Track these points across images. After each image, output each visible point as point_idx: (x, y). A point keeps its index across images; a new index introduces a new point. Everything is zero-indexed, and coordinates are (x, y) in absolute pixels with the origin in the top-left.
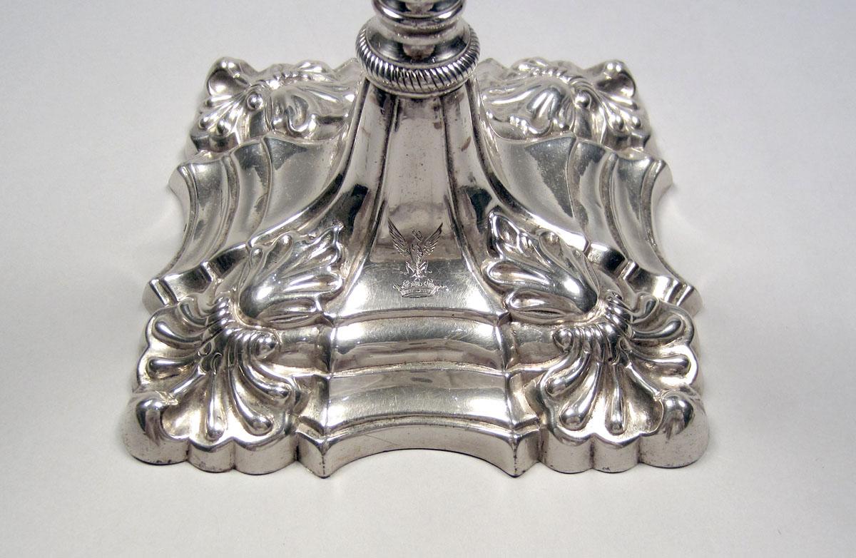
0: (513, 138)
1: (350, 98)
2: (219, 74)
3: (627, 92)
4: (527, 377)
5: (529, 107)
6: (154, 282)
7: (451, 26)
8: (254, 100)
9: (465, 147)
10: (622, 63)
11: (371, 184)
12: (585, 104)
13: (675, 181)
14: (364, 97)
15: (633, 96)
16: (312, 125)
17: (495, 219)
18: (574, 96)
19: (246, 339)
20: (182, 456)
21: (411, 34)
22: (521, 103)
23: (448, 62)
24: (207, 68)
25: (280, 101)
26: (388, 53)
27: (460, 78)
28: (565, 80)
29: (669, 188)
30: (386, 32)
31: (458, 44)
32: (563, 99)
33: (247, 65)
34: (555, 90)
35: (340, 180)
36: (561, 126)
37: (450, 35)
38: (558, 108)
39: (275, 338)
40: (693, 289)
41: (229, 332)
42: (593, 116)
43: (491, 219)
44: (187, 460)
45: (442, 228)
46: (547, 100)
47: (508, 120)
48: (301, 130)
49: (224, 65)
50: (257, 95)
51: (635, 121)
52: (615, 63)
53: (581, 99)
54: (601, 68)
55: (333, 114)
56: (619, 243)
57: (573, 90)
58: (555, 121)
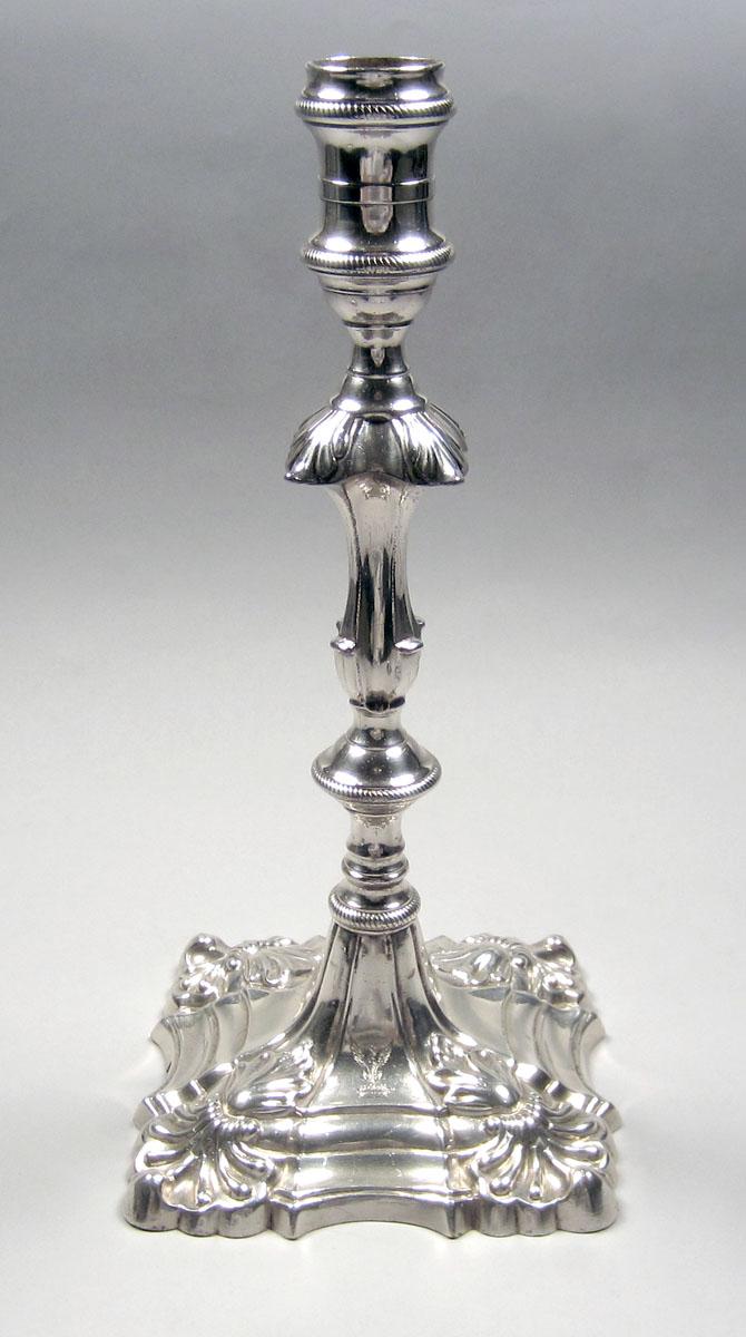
0: (455, 985)
1: (318, 958)
2: (197, 948)
3: (567, 962)
4: (462, 1160)
5: (472, 963)
6: (148, 1101)
7: (397, 884)
8: (233, 963)
9: (411, 976)
10: (561, 938)
11: (341, 998)
12: (521, 966)
13: (608, 1032)
14: (333, 939)
15: (573, 965)
16: (285, 978)
18: (512, 958)
19: (231, 1128)
20: (174, 1224)
21: (369, 888)
22: (465, 960)
23: (395, 910)
24: (187, 942)
25: (258, 960)
26: (354, 903)
27: (405, 921)
28: (504, 946)
29: (601, 1038)
30: (352, 888)
31: (403, 897)
32: (500, 959)
33: (221, 942)
34: (492, 952)
35: (313, 1001)
36: (499, 979)
37: (397, 889)
38: (495, 966)
39: (257, 1126)
40: (611, 1107)
41: (217, 1123)
42: (529, 974)
44: (178, 1229)
46: (484, 960)
47: (450, 972)
48: (274, 982)
49: (201, 940)
50: (236, 959)
51: (571, 983)
52: (555, 938)
53: (519, 961)
54: (544, 942)
55: (304, 968)
56: (545, 1067)
57: (511, 953)
58: (492, 975)
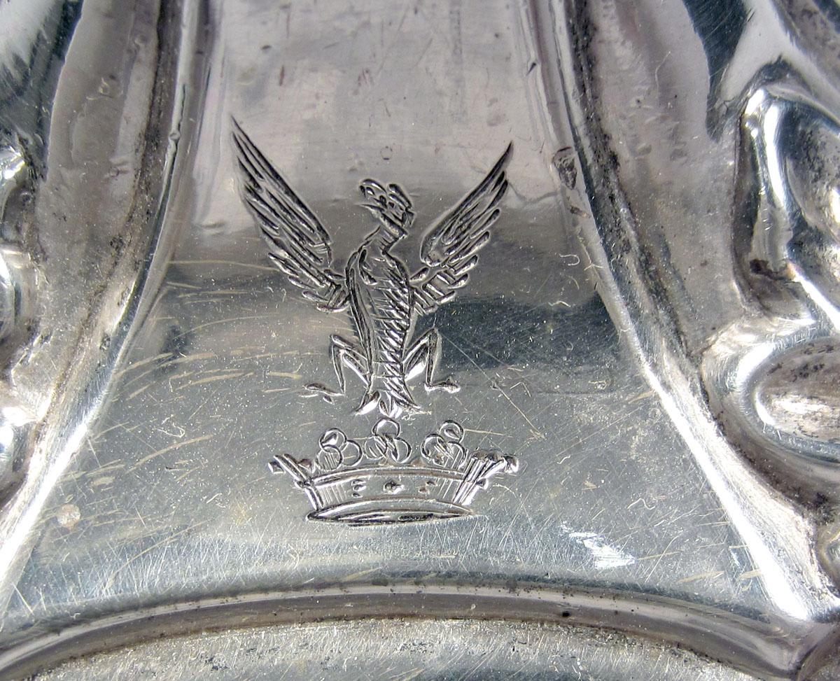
17: (772, 119)
43: (757, 122)
45: (512, 171)
